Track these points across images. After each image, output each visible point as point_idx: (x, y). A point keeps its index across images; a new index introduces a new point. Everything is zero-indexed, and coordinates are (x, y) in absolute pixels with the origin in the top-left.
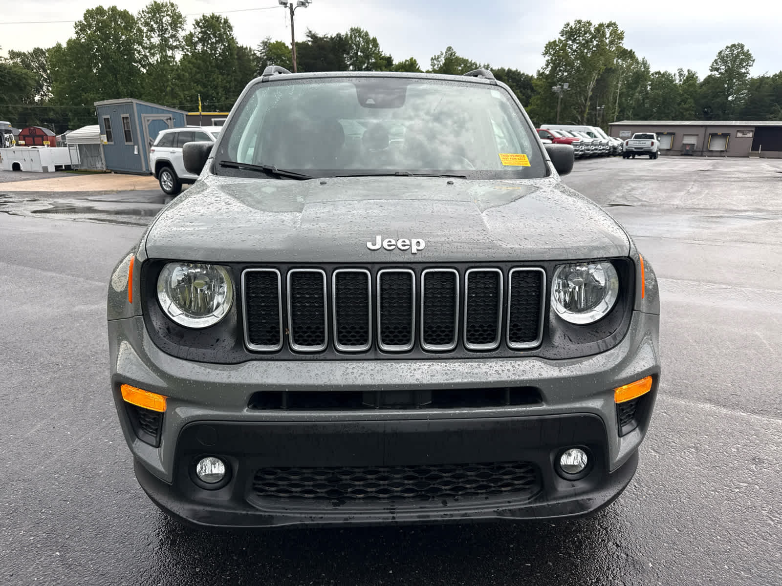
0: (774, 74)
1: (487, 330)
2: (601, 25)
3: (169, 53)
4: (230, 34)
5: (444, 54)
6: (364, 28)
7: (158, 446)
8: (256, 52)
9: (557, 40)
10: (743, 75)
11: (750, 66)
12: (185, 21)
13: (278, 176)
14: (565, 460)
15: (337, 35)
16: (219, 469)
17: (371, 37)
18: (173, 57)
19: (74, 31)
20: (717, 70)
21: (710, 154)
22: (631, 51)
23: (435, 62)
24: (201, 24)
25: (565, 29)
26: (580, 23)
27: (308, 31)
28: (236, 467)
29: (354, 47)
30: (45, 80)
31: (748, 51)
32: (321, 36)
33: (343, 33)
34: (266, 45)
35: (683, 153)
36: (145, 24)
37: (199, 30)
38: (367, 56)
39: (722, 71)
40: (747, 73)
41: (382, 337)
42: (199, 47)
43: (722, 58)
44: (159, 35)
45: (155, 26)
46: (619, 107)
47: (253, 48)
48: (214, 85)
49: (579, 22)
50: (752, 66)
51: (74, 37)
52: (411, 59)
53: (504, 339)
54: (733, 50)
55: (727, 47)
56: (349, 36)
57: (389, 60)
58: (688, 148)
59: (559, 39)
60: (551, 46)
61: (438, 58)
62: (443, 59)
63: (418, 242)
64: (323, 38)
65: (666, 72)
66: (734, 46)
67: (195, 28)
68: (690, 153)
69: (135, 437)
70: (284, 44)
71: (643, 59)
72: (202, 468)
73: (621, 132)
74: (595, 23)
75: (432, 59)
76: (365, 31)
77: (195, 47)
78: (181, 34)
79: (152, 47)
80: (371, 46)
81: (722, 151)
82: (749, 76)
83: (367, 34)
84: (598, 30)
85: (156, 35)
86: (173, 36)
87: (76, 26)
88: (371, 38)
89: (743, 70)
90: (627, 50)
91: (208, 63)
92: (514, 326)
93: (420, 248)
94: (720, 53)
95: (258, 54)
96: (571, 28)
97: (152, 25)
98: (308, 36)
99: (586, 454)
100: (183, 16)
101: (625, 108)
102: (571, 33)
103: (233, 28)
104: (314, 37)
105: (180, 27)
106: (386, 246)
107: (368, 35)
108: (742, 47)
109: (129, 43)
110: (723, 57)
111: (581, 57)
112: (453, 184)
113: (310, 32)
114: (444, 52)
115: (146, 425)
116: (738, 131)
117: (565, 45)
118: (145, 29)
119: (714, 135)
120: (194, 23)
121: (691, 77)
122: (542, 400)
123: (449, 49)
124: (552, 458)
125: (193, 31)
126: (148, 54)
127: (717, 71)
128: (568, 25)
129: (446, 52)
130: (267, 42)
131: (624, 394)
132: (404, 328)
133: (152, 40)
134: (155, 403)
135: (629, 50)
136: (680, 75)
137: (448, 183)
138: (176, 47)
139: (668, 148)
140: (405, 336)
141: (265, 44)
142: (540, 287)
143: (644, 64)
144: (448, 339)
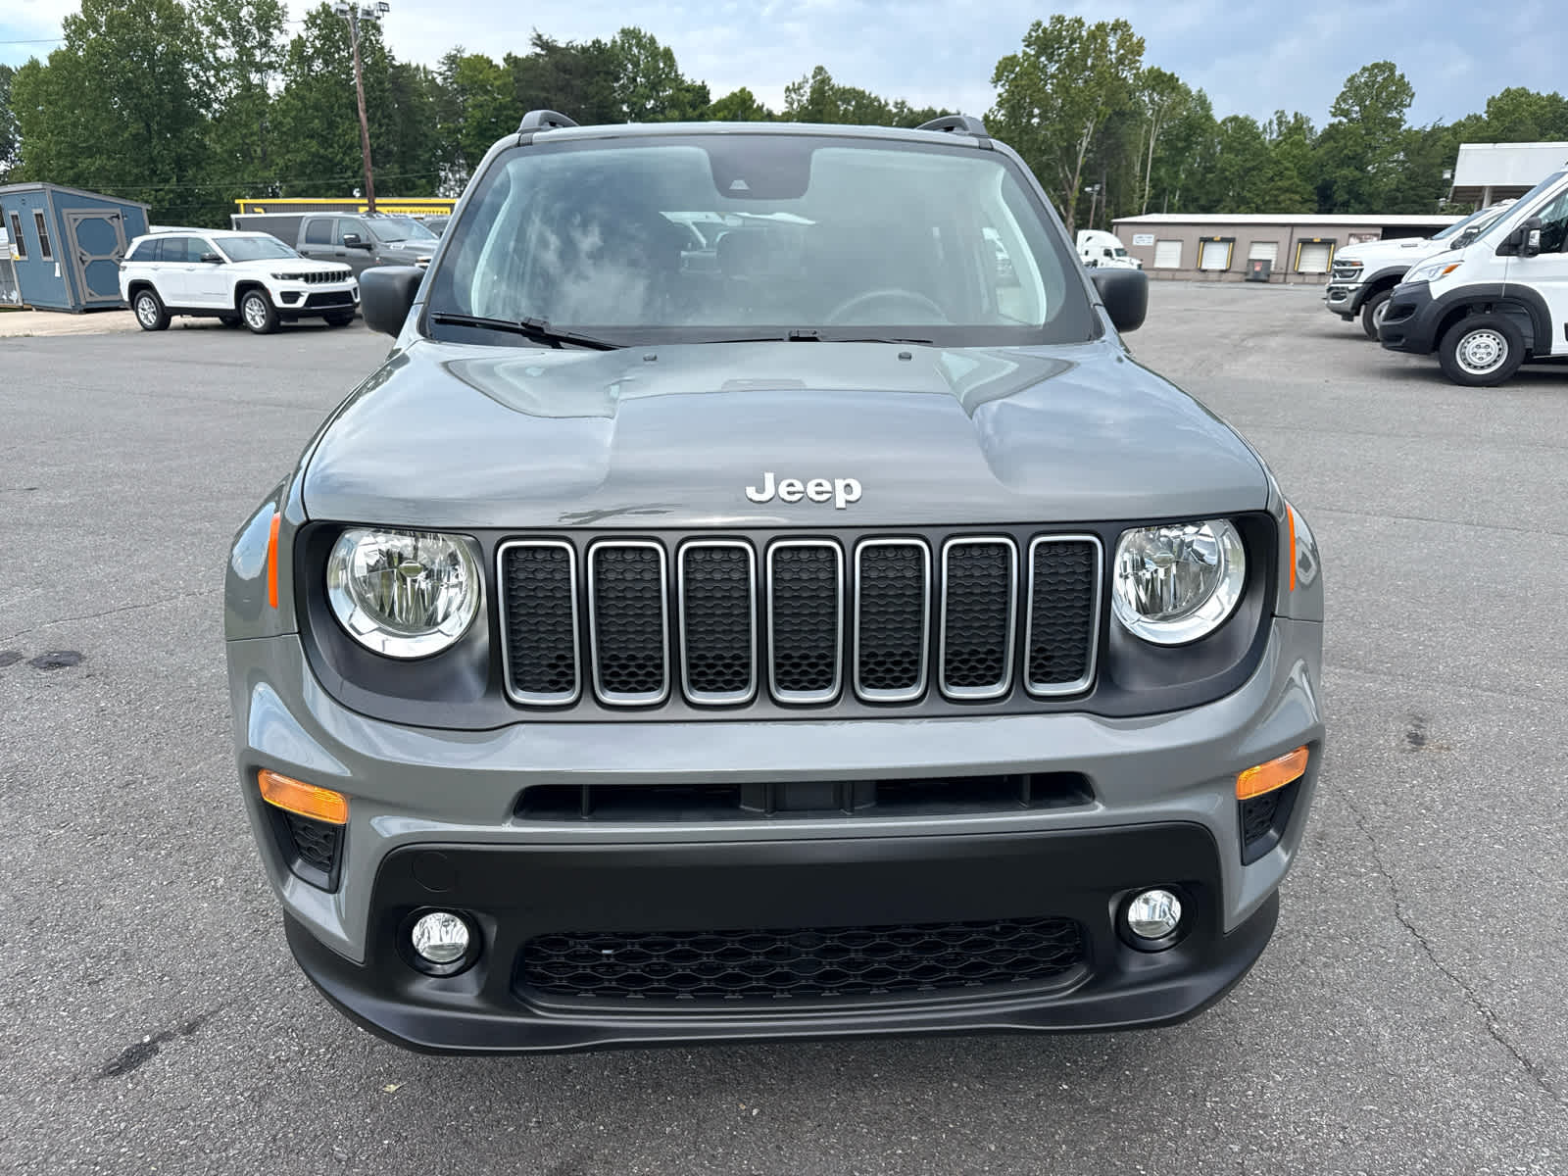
0: (1457, 120)
1: (985, 660)
2: (1101, 27)
3: (255, 78)
4: (377, 41)
5: (811, 81)
6: (646, 30)
7: (334, 888)
8: (435, 75)
9: (1020, 55)
10: (1396, 124)
11: (1406, 106)
12: (285, 14)
13: (554, 341)
14: (1138, 912)
15: (594, 43)
16: (458, 934)
17: (661, 45)
18: (263, 87)
19: (62, 33)
20: (1346, 113)
21: (1300, 279)
22: (1173, 75)
23: (793, 95)
24: (319, 22)
25: (1034, 34)
26: (1062, 22)
27: (534, 35)
28: (492, 931)
29: (630, 66)
30: (18, 130)
31: (1402, 76)
32: (564, 46)
33: (606, 40)
34: (453, 62)
35: (1249, 277)
36: (207, 20)
37: (316, 32)
38: (655, 86)
39: (1355, 116)
40: (1401, 119)
41: (776, 674)
42: (318, 65)
43: (1353, 89)
44: (233, 44)
45: (226, 25)
46: (1153, 187)
47: (430, 67)
48: (345, 142)
49: (1060, 20)
50: (1410, 105)
51: (63, 45)
52: (743, 90)
53: (1018, 676)
54: (1376, 76)
55: (1365, 69)
56: (619, 42)
57: (702, 93)
58: (1258, 269)
59: (1025, 53)
60: (1006, 66)
61: (799, 89)
62: (809, 91)
63: (848, 486)
64: (567, 49)
65: (1247, 118)
66: (1376, 66)
67: (308, 28)
68: (1263, 277)
69: (289, 872)
70: (489, 62)
71: (1200, 91)
72: (423, 935)
73: (1136, 236)
74: (1091, 23)
75: (788, 89)
76: (648, 35)
77: (310, 67)
78: (279, 40)
79: (220, 66)
80: (662, 65)
81: (1321, 274)
82: (1405, 127)
83: (652, 40)
84: (1093, 36)
85: (229, 43)
86: (264, 44)
87: (67, 24)
88: (662, 49)
89: (1394, 114)
90: (1165, 74)
91: (333, 99)
92: (1037, 651)
93: (852, 498)
94: (1351, 80)
95: (439, 80)
96: (1045, 31)
97: (220, 24)
98: (534, 44)
99: (1179, 899)
100: (280, 5)
101: (1164, 190)
102: (1045, 41)
103: (382, 29)
104: (548, 47)
105: (275, 27)
106: (783, 491)
107: (655, 42)
108: (1392, 68)
109: (174, 59)
110: (1357, 89)
111: (1063, 88)
112: (910, 358)
113: (539, 37)
114: (809, 75)
115: (309, 849)
116: (1351, 235)
117: (1035, 66)
118: (206, 31)
119: (1306, 243)
120: (306, 18)
121: (1299, 126)
122: (1094, 797)
123: (820, 70)
124: (1112, 908)
125: (304, 35)
126: (213, 80)
127: (1345, 117)
128: (1039, 24)
129: (814, 77)
130: (455, 56)
131: (1256, 782)
132: (822, 657)
133: (219, 53)
134: (329, 808)
135: (1169, 73)
136: (1280, 124)
137: (901, 357)
138: (270, 65)
139: (1224, 268)
140: (822, 673)
141: (452, 60)
142: (1091, 572)
143: (1202, 101)
144: (909, 679)
